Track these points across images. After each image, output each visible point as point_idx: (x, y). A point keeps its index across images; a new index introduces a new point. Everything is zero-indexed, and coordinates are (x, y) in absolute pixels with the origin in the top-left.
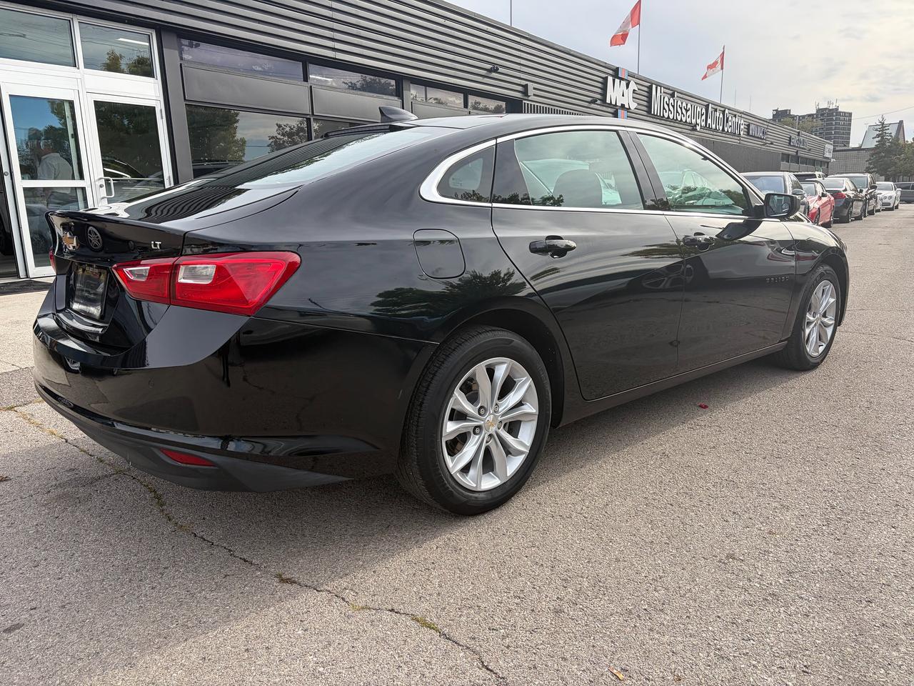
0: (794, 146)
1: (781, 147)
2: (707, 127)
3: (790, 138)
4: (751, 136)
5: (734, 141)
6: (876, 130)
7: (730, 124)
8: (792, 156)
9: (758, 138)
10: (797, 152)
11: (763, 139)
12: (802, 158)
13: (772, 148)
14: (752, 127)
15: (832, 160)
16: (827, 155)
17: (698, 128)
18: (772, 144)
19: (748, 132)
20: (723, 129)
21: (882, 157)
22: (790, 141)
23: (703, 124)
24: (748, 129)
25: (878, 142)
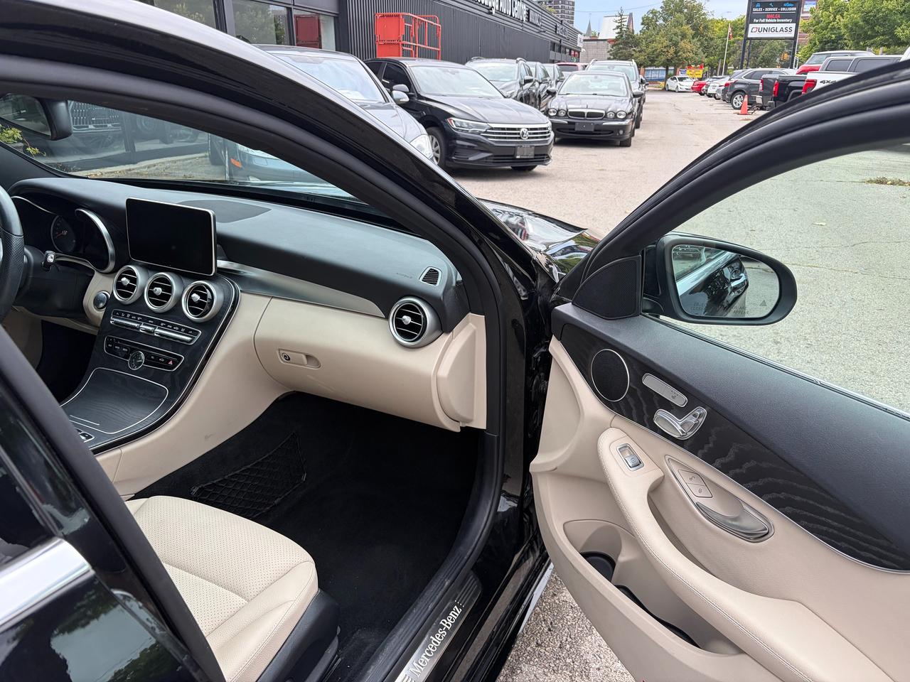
0: (559, 35)
1: (550, 37)
2: (499, 12)
3: (556, 26)
4: (531, 23)
5: (518, 26)
6: (616, 22)
7: (516, 8)
8: (558, 45)
9: (535, 25)
10: (560, 41)
11: (537, 26)
12: (564, 46)
13: (544, 36)
14: (531, 12)
15: (583, 50)
16: (580, 45)
17: (493, 11)
18: (544, 32)
19: (528, 19)
20: (511, 15)
21: (621, 48)
22: (556, 29)
23: (497, 9)
24: (528, 15)
25: (618, 33)
